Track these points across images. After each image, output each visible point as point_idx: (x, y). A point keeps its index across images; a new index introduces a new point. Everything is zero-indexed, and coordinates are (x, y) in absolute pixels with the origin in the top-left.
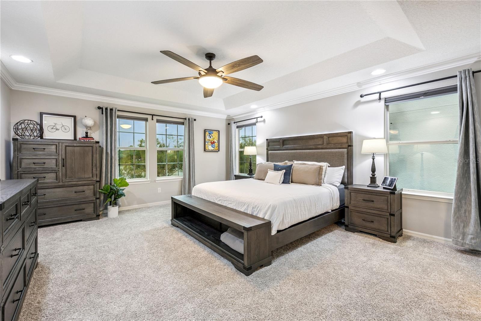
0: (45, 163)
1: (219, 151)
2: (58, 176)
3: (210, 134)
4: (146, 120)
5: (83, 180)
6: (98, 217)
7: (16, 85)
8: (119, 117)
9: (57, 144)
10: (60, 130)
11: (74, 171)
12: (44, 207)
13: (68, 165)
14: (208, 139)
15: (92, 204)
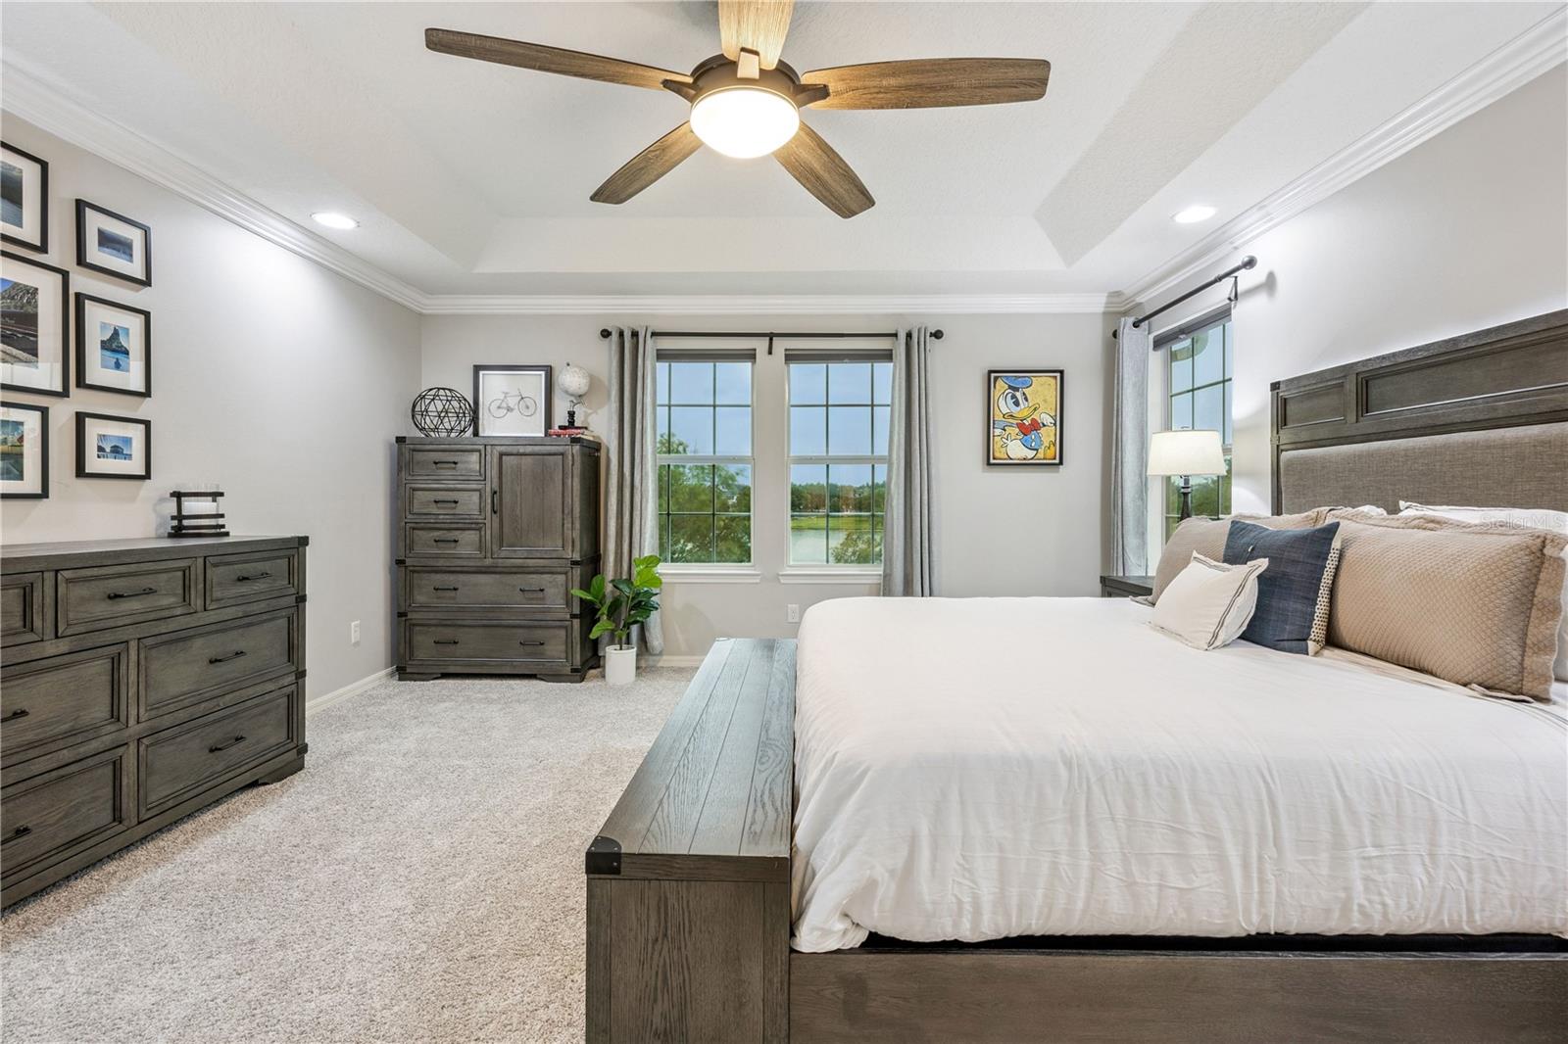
0: (456, 502)
1: (1061, 463)
2: (483, 539)
3: (1017, 389)
4: (750, 356)
5: (539, 555)
6: (578, 674)
7: (427, 302)
8: (662, 356)
9: (482, 447)
10: (516, 412)
11: (519, 527)
12: (459, 622)
13: (506, 512)
14: (1005, 410)
15: (563, 633)
